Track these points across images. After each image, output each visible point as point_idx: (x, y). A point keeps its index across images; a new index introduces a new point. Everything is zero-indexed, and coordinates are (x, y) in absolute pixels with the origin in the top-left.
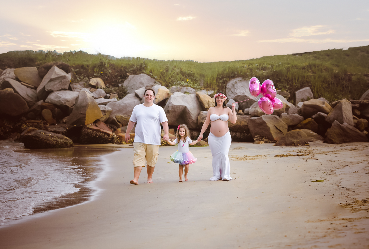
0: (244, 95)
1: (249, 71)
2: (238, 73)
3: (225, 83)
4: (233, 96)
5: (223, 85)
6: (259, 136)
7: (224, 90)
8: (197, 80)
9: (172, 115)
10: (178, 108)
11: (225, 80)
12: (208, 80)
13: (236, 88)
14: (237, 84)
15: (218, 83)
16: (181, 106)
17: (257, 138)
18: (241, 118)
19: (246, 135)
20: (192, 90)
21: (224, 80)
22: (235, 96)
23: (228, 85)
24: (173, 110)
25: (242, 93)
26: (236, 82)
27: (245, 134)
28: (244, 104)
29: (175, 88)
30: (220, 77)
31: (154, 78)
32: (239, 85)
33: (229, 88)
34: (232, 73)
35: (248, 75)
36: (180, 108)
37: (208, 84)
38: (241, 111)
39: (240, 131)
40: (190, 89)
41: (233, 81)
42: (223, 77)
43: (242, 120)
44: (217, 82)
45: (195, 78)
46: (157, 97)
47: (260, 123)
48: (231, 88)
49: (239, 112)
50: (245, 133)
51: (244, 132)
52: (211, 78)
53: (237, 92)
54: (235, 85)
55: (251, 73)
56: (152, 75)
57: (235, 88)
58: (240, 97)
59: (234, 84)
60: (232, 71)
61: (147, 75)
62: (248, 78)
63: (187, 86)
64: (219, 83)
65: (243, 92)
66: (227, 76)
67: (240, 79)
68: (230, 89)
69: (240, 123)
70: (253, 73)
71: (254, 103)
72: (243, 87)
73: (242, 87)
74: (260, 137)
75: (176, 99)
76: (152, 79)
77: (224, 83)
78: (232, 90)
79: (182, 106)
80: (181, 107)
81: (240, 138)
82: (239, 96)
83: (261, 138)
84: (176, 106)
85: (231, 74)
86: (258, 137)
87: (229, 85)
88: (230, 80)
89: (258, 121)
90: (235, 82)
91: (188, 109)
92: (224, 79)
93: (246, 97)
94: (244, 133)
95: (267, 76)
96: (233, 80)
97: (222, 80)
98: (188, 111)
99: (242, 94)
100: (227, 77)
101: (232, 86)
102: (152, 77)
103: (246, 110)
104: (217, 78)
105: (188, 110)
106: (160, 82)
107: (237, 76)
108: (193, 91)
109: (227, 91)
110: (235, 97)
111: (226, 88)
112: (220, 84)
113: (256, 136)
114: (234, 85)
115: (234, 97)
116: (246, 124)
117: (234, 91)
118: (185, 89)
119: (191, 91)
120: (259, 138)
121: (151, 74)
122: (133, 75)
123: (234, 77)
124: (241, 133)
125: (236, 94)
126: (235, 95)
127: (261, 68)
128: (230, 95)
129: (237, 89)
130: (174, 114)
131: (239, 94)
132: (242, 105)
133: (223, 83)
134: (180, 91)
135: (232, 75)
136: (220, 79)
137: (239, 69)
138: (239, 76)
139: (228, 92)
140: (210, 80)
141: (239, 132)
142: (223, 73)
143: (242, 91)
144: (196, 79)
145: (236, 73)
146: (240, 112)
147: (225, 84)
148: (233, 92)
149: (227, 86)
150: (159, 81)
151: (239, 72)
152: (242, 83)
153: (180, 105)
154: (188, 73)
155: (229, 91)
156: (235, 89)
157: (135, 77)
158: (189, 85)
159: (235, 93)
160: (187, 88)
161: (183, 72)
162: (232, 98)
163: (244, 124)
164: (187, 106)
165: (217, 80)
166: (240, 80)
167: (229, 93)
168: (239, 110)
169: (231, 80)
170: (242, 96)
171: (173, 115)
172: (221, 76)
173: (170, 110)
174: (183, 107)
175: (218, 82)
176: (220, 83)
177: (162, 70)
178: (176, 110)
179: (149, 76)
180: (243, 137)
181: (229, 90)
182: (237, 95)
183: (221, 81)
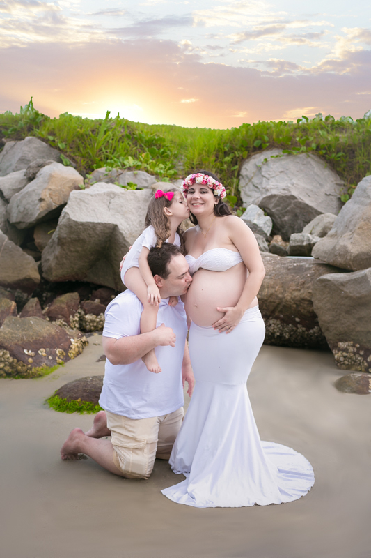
0: (289, 194)
1: (299, 133)
2: (272, 137)
3: (238, 163)
4: (258, 197)
5: (233, 169)
6: (354, 346)
7: (235, 180)
8: (168, 156)
9: (71, 251)
10: (91, 232)
11: (237, 155)
12: (194, 154)
13: (267, 176)
14: (267, 165)
15: (218, 164)
16: (99, 223)
17: (346, 350)
18: (284, 271)
19: (301, 329)
20: (148, 178)
21: (235, 156)
22: (264, 196)
23: (246, 169)
24: (73, 236)
25: (284, 189)
26: (266, 160)
27: (299, 326)
28: (286, 218)
29: (103, 173)
30: (226, 149)
31: (57, 148)
32: (275, 167)
33: (246, 176)
34: (256, 139)
35: (296, 143)
36: (97, 232)
37: (193, 164)
38: (278, 240)
39: (282, 316)
40: (144, 178)
41: (258, 159)
42: (232, 150)
43: (290, 277)
44: (216, 160)
45: (162, 150)
46: (43, 197)
47: (360, 298)
48: (252, 175)
49: (273, 242)
50: (298, 323)
51: (297, 320)
52: (203, 150)
53: (268, 187)
54: (264, 169)
55: (304, 138)
56: (54, 141)
57: (263, 176)
58: (277, 198)
59: (260, 164)
60: (256, 134)
61: (39, 140)
62: (299, 150)
63: (137, 167)
64: (222, 163)
65: (284, 187)
66: (242, 146)
67: (275, 152)
68: (250, 180)
69: (281, 290)
70: (311, 139)
71: (315, 217)
72: (286, 174)
73: (281, 172)
74: (359, 349)
75: (84, 202)
76: (52, 149)
77: (236, 164)
78: (255, 181)
79: (105, 225)
80: (99, 228)
81: (281, 337)
82: (273, 196)
83: (362, 353)
84: (82, 224)
85: (254, 142)
86: (351, 349)
87: (248, 168)
88: (249, 156)
89: (351, 291)
90: (263, 160)
91: (121, 234)
92: (236, 153)
93: (293, 201)
94: (295, 324)
95: (349, 146)
96: (257, 155)
97: (231, 156)
98: (121, 240)
99: (282, 193)
100: (243, 149)
101: (254, 170)
102: (52, 144)
103: (294, 236)
104: (219, 150)
105: (124, 238)
106: (73, 160)
107: (268, 144)
108: (150, 181)
109: (242, 183)
110: (264, 198)
111: (240, 177)
112: (225, 166)
113: (341, 344)
114: (259, 169)
115: (260, 199)
116: (303, 293)
117: (261, 183)
118: (128, 176)
119: (146, 180)
120: (354, 353)
121: (51, 138)
122: (12, 143)
123: (259, 149)
124: (285, 321)
125: (267, 190)
126: (262, 193)
127: (329, 126)
128: (250, 193)
129: (269, 179)
130: (79, 249)
131: (274, 192)
132: (282, 221)
133: (232, 162)
134: (118, 180)
135: (256, 144)
136: (226, 154)
137: (274, 129)
138: (272, 145)
139: (244, 187)
140: (200, 154)
141: (277, 318)
142: (234, 139)
143: (282, 185)
144: (163, 152)
145: (266, 138)
146: (276, 241)
147: (237, 167)
148: (259, 186)
149: (243, 172)
150: (70, 157)
151: (274, 136)
152: (283, 162)
153: (96, 221)
154: (147, 139)
155: (247, 184)
156: (264, 179)
157: (15, 147)
158: (143, 167)
159: (264, 188)
160: (135, 175)
161: (135, 136)
162: (253, 203)
163: (296, 293)
164: (119, 226)
165: (217, 157)
166: (277, 156)
167: (247, 189)
168: (273, 234)
169: (253, 156)
170: (283, 196)
171: (78, 252)
172: (228, 145)
173: (65, 236)
174: (109, 228)
175: (219, 160)
176: (226, 163)
177: (83, 130)
178: (84, 236)
179: (44, 144)
180: (291, 336)
181: (247, 180)
182: (269, 194)
183: (227, 159)
